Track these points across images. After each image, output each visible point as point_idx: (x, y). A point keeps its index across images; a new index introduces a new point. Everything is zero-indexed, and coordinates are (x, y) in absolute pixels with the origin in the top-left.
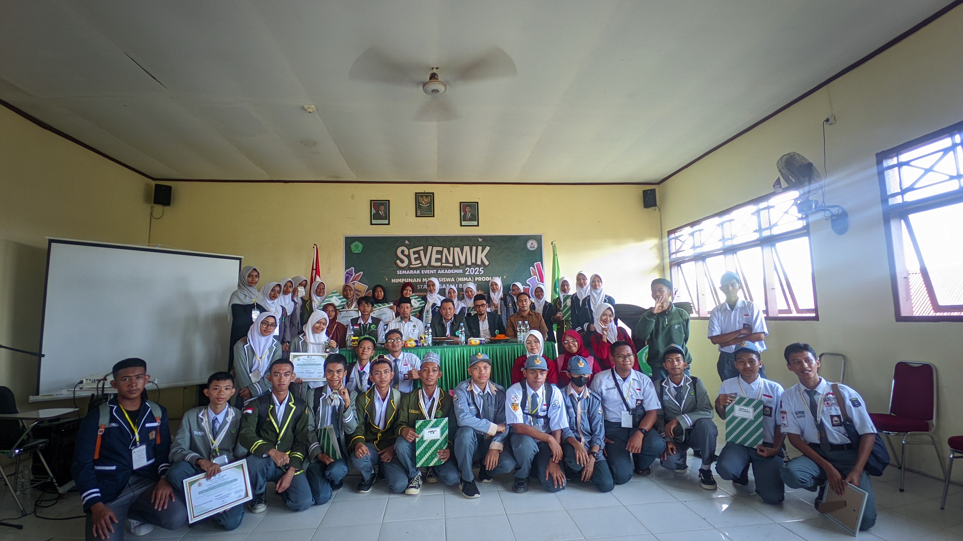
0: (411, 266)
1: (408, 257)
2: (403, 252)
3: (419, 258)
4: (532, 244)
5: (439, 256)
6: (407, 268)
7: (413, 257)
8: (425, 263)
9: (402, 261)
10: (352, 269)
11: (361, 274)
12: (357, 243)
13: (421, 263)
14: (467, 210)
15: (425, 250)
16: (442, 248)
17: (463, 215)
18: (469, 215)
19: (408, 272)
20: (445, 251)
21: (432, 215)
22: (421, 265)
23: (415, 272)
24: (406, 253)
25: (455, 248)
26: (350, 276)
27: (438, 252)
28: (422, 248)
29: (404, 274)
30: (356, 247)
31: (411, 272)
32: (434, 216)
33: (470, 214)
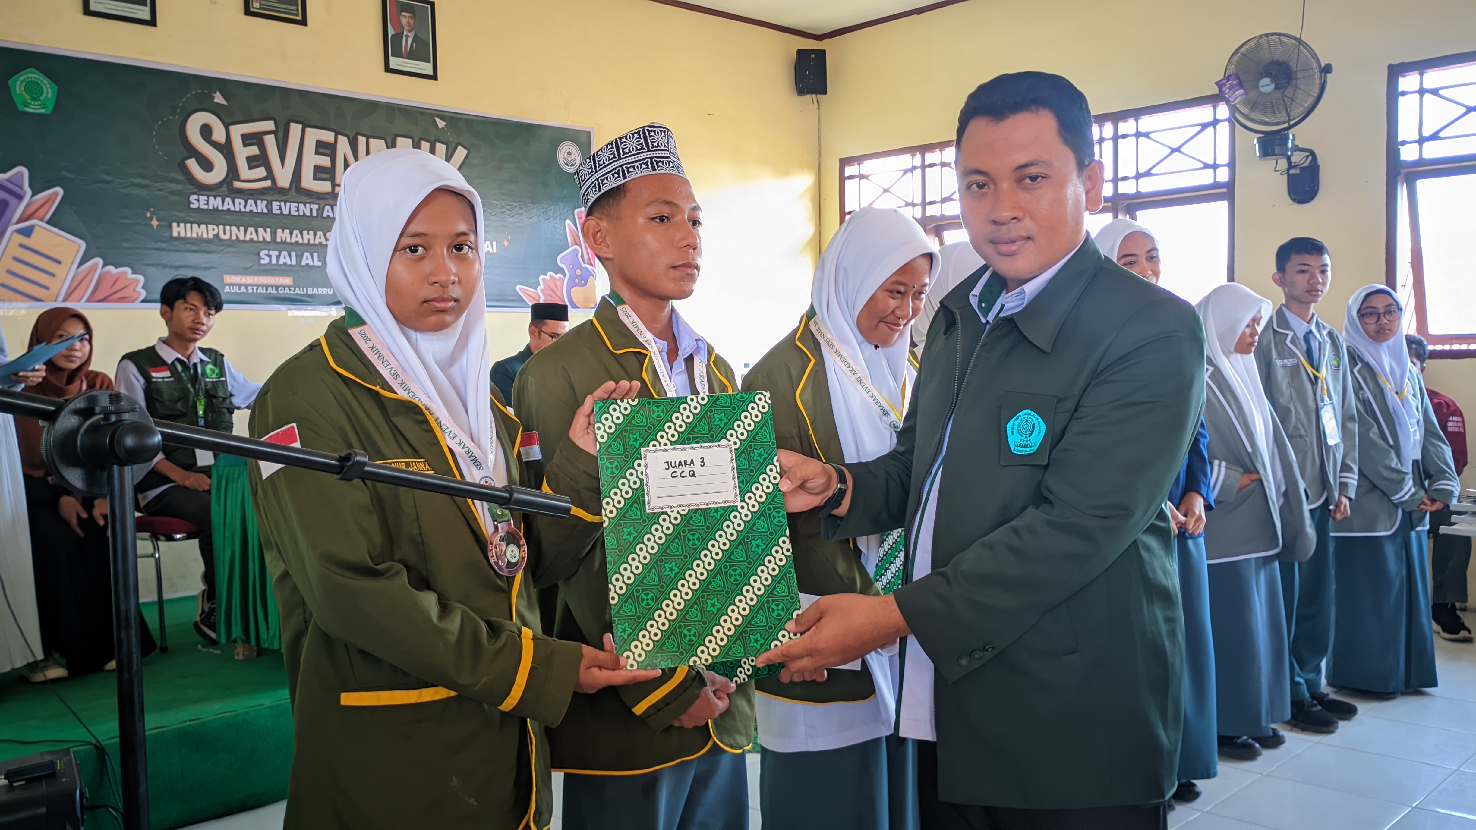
0: (237, 184)
1: (226, 149)
2: (206, 131)
3: (260, 160)
4: (569, 154)
5: (325, 161)
6: (224, 189)
7: (242, 153)
8: (284, 178)
9: (207, 165)
10: (20, 174)
11: (56, 194)
12: (32, 75)
13: (270, 175)
14: (404, 21)
15: (281, 135)
16: (333, 134)
17: (393, 36)
18: (408, 42)
19: (229, 204)
20: (343, 144)
21: (300, 18)
22: (268, 183)
23: (251, 206)
24: (219, 134)
25: (372, 141)
26: (12, 201)
27: (322, 147)
28: (269, 125)
29: (216, 210)
30: (34, 90)
31: (239, 204)
32: (303, 22)
33: (411, 35)
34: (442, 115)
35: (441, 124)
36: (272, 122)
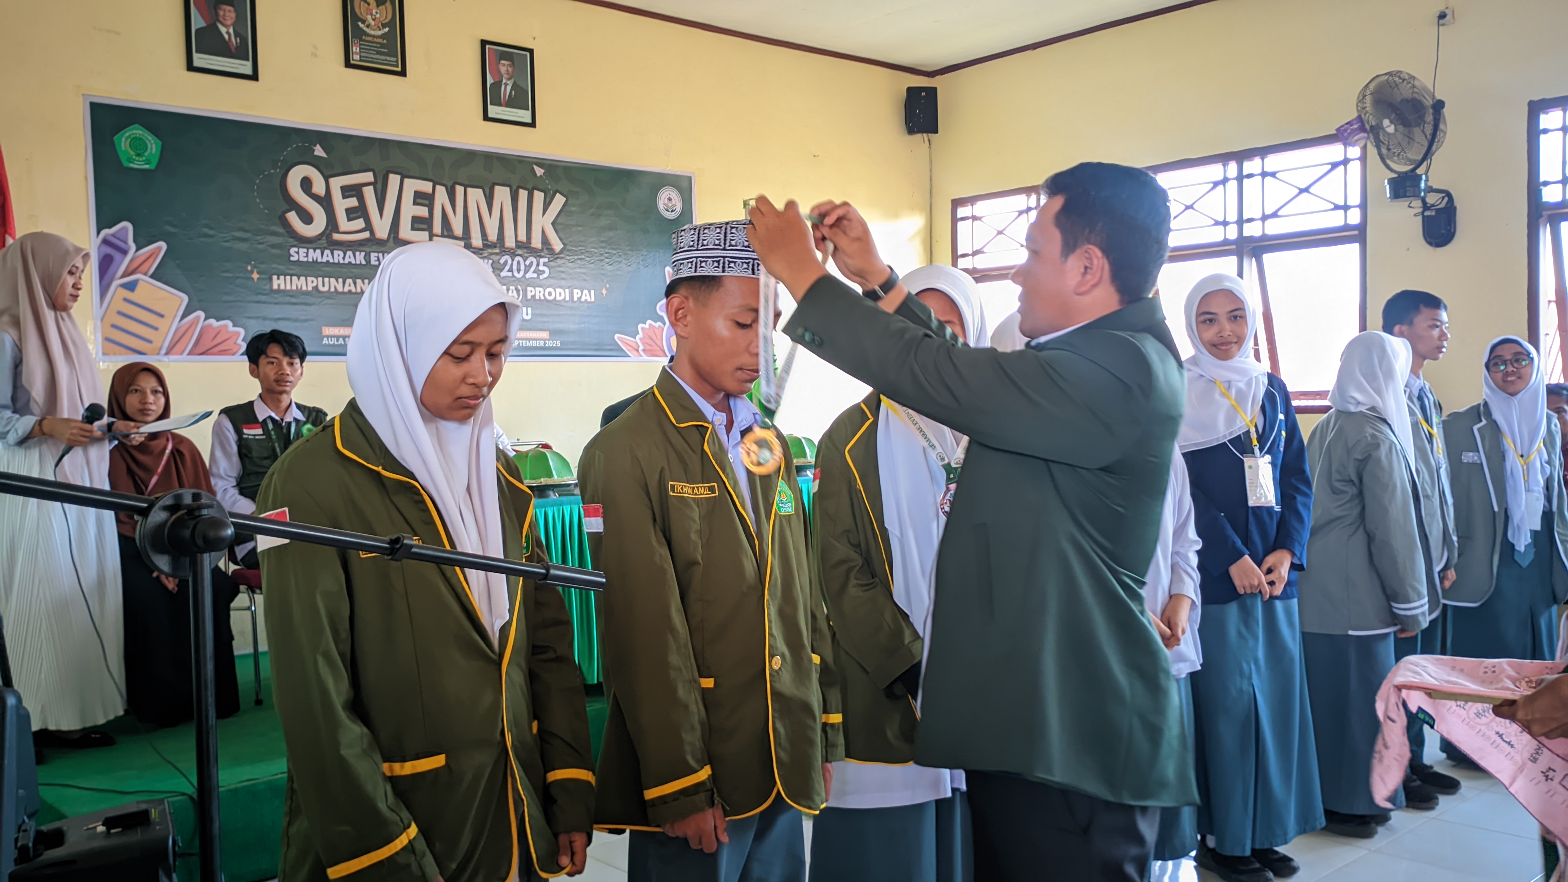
0: (336, 236)
1: (326, 202)
2: (306, 183)
3: (359, 212)
4: (670, 199)
5: (423, 212)
6: (323, 241)
7: (341, 205)
8: (382, 229)
9: (308, 219)
10: (125, 229)
11: (160, 249)
12: (137, 131)
13: (369, 227)
14: (503, 69)
15: (379, 186)
16: (431, 184)
17: (491, 85)
18: (507, 89)
19: (327, 257)
20: (441, 193)
21: (399, 69)
22: (366, 235)
23: (350, 257)
24: (319, 187)
25: (469, 190)
26: (117, 255)
27: (420, 198)
28: (368, 177)
29: (315, 262)
30: (138, 146)
31: (338, 256)
32: (403, 73)
33: (510, 83)
34: (541, 162)
35: (539, 171)
36: (371, 174)
